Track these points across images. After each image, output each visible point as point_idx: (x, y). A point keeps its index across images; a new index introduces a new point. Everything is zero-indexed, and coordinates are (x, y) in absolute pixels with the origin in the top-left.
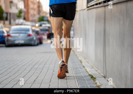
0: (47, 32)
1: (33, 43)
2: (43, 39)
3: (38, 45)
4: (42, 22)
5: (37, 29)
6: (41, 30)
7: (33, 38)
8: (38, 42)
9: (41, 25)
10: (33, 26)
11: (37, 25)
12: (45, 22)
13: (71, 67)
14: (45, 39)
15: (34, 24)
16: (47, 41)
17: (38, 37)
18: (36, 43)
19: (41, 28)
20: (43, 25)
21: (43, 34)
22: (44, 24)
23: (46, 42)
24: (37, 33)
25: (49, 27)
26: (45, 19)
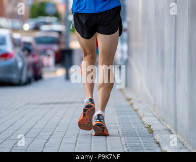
0: (56, 48)
1: (14, 76)
2: (43, 66)
3: (28, 82)
4: (41, 19)
5: (28, 39)
6: (39, 41)
7: (16, 63)
8: (31, 73)
9: (36, 28)
10: (14, 30)
11: (27, 27)
12: (48, 19)
13: (123, 144)
14: (49, 66)
15: (17, 24)
16: (55, 71)
17: (31, 59)
18: (24, 78)
19: (38, 34)
20: (44, 28)
21: (44, 52)
22: (46, 23)
23: (53, 73)
24: (27, 49)
25: (60, 33)
26: (49, 10)
